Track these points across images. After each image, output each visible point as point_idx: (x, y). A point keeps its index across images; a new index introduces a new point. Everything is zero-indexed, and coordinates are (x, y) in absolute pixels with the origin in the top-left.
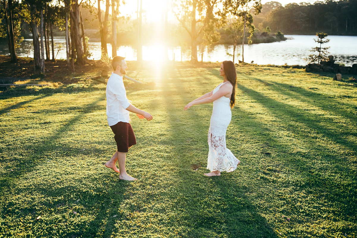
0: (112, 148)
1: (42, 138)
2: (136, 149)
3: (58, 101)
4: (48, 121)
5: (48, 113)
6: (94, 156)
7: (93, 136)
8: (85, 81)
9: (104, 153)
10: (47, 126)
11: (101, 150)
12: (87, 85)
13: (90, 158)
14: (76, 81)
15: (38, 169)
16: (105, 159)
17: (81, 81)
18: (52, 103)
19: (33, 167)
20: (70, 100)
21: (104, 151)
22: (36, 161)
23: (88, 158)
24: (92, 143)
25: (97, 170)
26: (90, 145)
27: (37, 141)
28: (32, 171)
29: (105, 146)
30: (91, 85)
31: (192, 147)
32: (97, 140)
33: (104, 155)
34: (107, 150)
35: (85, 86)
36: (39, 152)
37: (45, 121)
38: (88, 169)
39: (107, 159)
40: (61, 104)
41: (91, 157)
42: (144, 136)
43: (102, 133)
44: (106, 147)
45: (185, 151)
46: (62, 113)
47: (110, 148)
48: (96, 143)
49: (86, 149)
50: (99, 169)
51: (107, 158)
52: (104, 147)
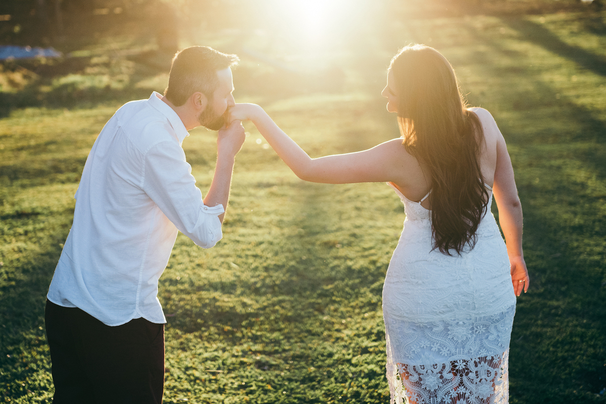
0: (274, 305)
1: (25, 271)
2: (357, 311)
3: (40, 137)
4: (26, 206)
5: (16, 178)
6: (219, 334)
7: (197, 261)
8: (107, 65)
9: (251, 325)
10: (30, 228)
11: (236, 315)
12: (121, 81)
13: (207, 344)
14: (79, 66)
15: (42, 384)
16: (258, 347)
17: (96, 65)
18: (20, 144)
19: (22, 377)
20: (77, 133)
21: (249, 319)
22: (26, 354)
23: (201, 345)
24: (200, 288)
25: (248, 389)
26: (195, 297)
27: (13, 283)
28: (25, 393)
29: (246, 300)
30: (133, 81)
31: (555, 303)
32: (214, 277)
33: (254, 332)
34: (256, 315)
35: (115, 85)
36: (28, 321)
37: (17, 208)
38: (214, 386)
39: (268, 349)
40: (53, 147)
41: (209, 339)
42: (374, 262)
43: (224, 251)
44: (253, 303)
45: (536, 320)
46: (62, 177)
47: (264, 308)
48: (213, 287)
49: (187, 310)
50: (254, 388)
51: (267, 344)
52: (244, 305)
